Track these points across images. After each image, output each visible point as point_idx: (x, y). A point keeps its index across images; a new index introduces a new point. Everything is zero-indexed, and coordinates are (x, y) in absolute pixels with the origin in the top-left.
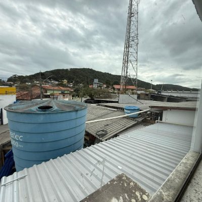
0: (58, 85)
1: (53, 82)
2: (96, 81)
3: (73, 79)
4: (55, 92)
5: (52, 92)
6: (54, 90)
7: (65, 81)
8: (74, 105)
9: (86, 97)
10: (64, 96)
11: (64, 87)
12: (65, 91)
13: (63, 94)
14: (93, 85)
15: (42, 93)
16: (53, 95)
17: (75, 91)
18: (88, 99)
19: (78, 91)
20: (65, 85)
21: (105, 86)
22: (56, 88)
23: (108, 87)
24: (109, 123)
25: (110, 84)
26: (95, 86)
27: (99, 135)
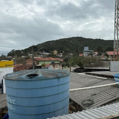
0: (49, 56)
1: (44, 53)
2: (86, 49)
3: (63, 49)
4: (46, 63)
5: (43, 63)
6: (44, 61)
7: (55, 52)
8: (57, 72)
9: (75, 67)
10: (54, 66)
11: (54, 58)
12: (55, 61)
13: (53, 64)
14: (83, 53)
15: (34, 64)
16: (43, 65)
17: (64, 61)
18: (77, 69)
19: (67, 60)
20: (55, 55)
21: (97, 53)
22: (47, 59)
23: (100, 54)
24: (97, 92)
25: (102, 51)
26: (85, 55)
27: (84, 105)
